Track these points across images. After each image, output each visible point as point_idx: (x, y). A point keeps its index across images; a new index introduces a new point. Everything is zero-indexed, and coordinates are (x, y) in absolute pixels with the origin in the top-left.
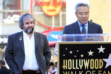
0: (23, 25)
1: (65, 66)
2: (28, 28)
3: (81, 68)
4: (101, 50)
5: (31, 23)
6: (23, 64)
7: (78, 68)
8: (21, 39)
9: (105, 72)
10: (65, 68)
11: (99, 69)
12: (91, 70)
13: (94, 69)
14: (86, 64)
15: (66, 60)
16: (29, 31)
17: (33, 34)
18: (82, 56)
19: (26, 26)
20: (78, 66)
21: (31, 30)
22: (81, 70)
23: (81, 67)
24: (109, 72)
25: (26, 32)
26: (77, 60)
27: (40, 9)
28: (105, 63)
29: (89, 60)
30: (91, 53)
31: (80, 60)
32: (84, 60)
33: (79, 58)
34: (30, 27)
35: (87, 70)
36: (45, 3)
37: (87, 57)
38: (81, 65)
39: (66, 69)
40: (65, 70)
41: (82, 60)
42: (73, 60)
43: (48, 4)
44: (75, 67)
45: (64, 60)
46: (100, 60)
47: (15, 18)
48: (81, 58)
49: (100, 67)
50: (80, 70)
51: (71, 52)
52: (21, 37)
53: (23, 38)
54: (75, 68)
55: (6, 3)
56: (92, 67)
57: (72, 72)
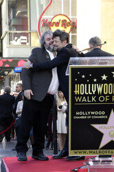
1: (77, 90)
7: (91, 93)
11: (112, 94)
12: (105, 96)
13: (108, 94)
14: (100, 89)
15: (79, 85)
18: (95, 80)
20: (91, 91)
22: (94, 95)
23: (94, 92)
26: (89, 85)
27: (48, 29)
29: (102, 85)
30: (104, 77)
31: (93, 85)
32: (97, 85)
33: (92, 82)
35: (100, 95)
36: (54, 23)
37: (100, 82)
38: (94, 90)
39: (78, 94)
40: (77, 96)
41: (95, 85)
42: (86, 85)
43: (57, 24)
44: (87, 92)
45: (76, 85)
48: (94, 83)
50: (92, 95)
51: (83, 76)
55: (12, 24)
56: (106, 92)
57: (84, 97)
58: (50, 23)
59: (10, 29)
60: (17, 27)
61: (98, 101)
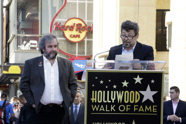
0: (44, 48)
1: (94, 98)
2: (50, 53)
3: (113, 102)
4: (138, 80)
5: (55, 46)
6: (42, 95)
7: (110, 102)
8: (40, 65)
9: (141, 106)
10: (94, 101)
11: (134, 103)
12: (125, 104)
13: (129, 103)
14: (120, 97)
15: (96, 92)
16: (52, 56)
17: (56, 60)
18: (115, 87)
19: (49, 50)
20: (110, 99)
21: (54, 55)
22: (113, 104)
23: (113, 100)
24: (146, 107)
25: (48, 57)
26: (108, 92)
27: (62, 33)
28: (142, 96)
29: (123, 92)
30: (125, 84)
31: (112, 92)
32: (117, 92)
33: (111, 89)
34: (54, 52)
35: (120, 104)
37: (121, 89)
38: (113, 98)
39: (96, 102)
40: (94, 104)
41: (115, 92)
42: (104, 92)
43: (71, 28)
44: (106, 99)
45: (93, 92)
46: (137, 92)
47: (31, 44)
49: (136, 101)
51: (102, 82)
52: (41, 63)
53: (43, 63)
54: (106, 102)
55: (21, 27)
56: (126, 101)
57: (102, 106)
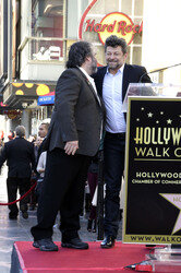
1: (139, 137)
3: (166, 143)
7: (162, 143)
10: (139, 141)
14: (176, 137)
15: (142, 128)
18: (169, 122)
20: (162, 140)
22: (166, 146)
23: (167, 141)
26: (160, 129)
27: (96, 36)
31: (165, 129)
32: (173, 129)
35: (176, 146)
36: (105, 26)
38: (167, 137)
39: (141, 143)
40: (139, 146)
41: (169, 129)
42: (154, 129)
43: (110, 28)
44: (156, 140)
45: (138, 128)
47: (52, 51)
48: (168, 126)
50: (164, 145)
51: (150, 115)
54: (156, 143)
55: (37, 25)
57: (150, 149)
58: (99, 25)
59: (34, 34)
60: (44, 31)
61: (172, 156)
